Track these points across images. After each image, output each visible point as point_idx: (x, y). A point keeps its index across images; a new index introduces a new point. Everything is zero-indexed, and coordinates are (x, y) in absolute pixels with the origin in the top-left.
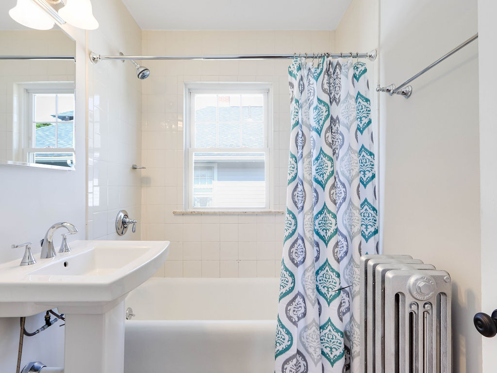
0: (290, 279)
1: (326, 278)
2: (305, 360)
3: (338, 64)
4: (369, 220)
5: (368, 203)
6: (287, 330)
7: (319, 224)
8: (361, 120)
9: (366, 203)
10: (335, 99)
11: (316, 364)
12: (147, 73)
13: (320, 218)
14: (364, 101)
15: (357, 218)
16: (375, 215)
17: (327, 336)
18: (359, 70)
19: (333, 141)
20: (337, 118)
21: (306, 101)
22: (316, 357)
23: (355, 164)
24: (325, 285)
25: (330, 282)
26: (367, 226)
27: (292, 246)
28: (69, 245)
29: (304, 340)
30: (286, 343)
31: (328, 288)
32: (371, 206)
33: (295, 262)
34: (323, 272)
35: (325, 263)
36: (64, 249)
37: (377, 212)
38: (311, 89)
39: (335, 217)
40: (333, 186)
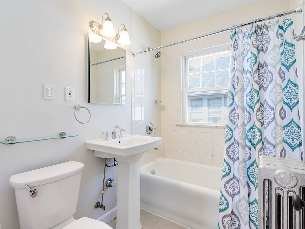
0: (227, 168)
1: (254, 172)
2: (239, 221)
3: (265, 25)
4: (295, 135)
5: (294, 122)
6: (225, 198)
7: (251, 135)
8: (288, 61)
9: (292, 122)
10: (262, 49)
11: (245, 225)
12: (159, 54)
13: (252, 131)
14: (290, 46)
15: (279, 133)
16: (299, 131)
17: (254, 209)
18: (286, 24)
19: (260, 79)
20: (265, 63)
21: (239, 56)
22: (245, 221)
23: (278, 94)
24: (254, 176)
25: (256, 174)
26: (293, 139)
27: (229, 147)
28: (123, 135)
29: (239, 208)
30: (224, 206)
31: (255, 178)
32: (297, 124)
33: (231, 157)
34: (253, 167)
35: (254, 162)
36: (121, 137)
37: (301, 129)
38: (245, 46)
39: (260, 131)
40: (259, 109)
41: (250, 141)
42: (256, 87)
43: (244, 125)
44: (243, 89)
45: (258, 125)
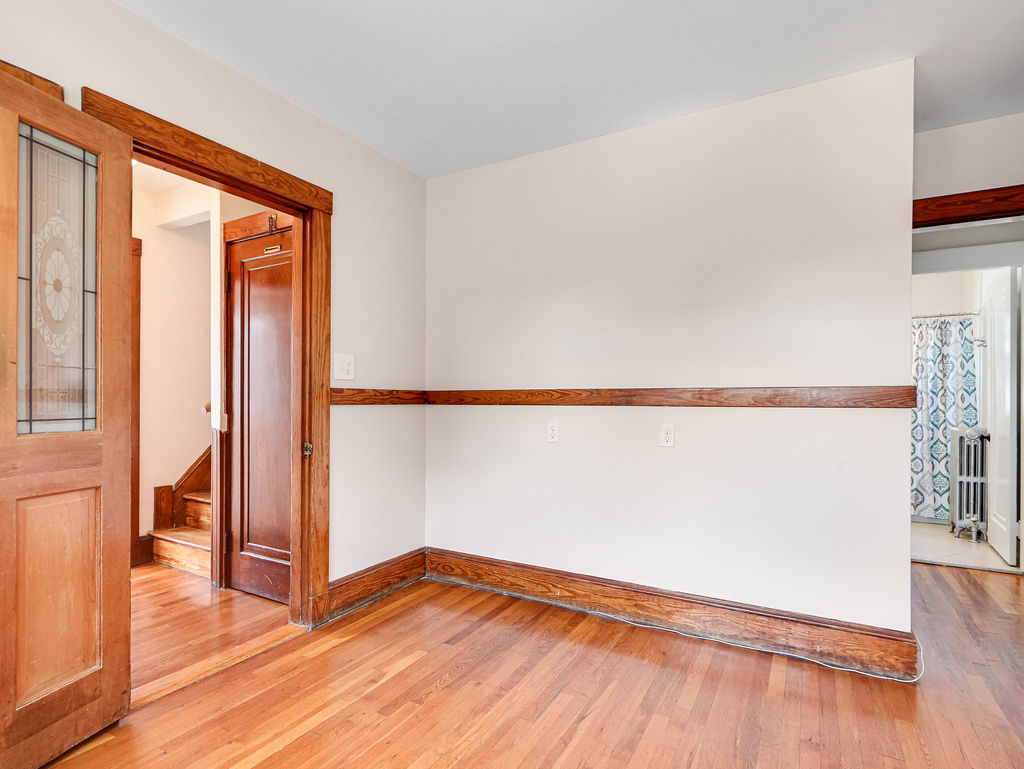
5: (972, 405)
8: (967, 355)
9: (970, 405)
10: (946, 343)
16: (975, 413)
18: (966, 323)
19: (944, 368)
20: (948, 354)
32: (974, 407)
37: (977, 411)
38: (928, 338)
39: (944, 413)
40: (943, 395)
41: (933, 423)
42: (940, 375)
43: (928, 408)
44: (927, 377)
45: (942, 407)
